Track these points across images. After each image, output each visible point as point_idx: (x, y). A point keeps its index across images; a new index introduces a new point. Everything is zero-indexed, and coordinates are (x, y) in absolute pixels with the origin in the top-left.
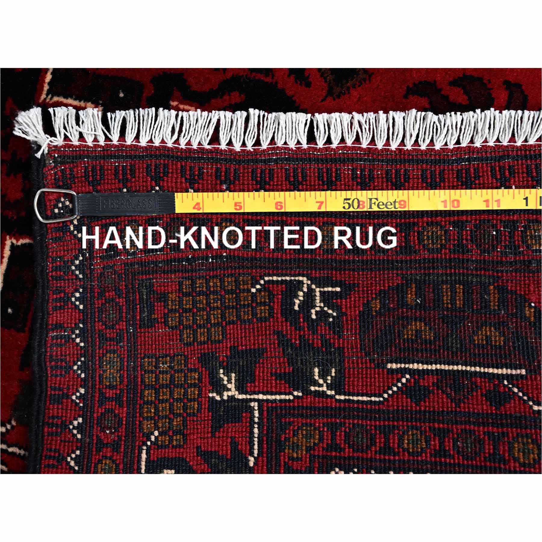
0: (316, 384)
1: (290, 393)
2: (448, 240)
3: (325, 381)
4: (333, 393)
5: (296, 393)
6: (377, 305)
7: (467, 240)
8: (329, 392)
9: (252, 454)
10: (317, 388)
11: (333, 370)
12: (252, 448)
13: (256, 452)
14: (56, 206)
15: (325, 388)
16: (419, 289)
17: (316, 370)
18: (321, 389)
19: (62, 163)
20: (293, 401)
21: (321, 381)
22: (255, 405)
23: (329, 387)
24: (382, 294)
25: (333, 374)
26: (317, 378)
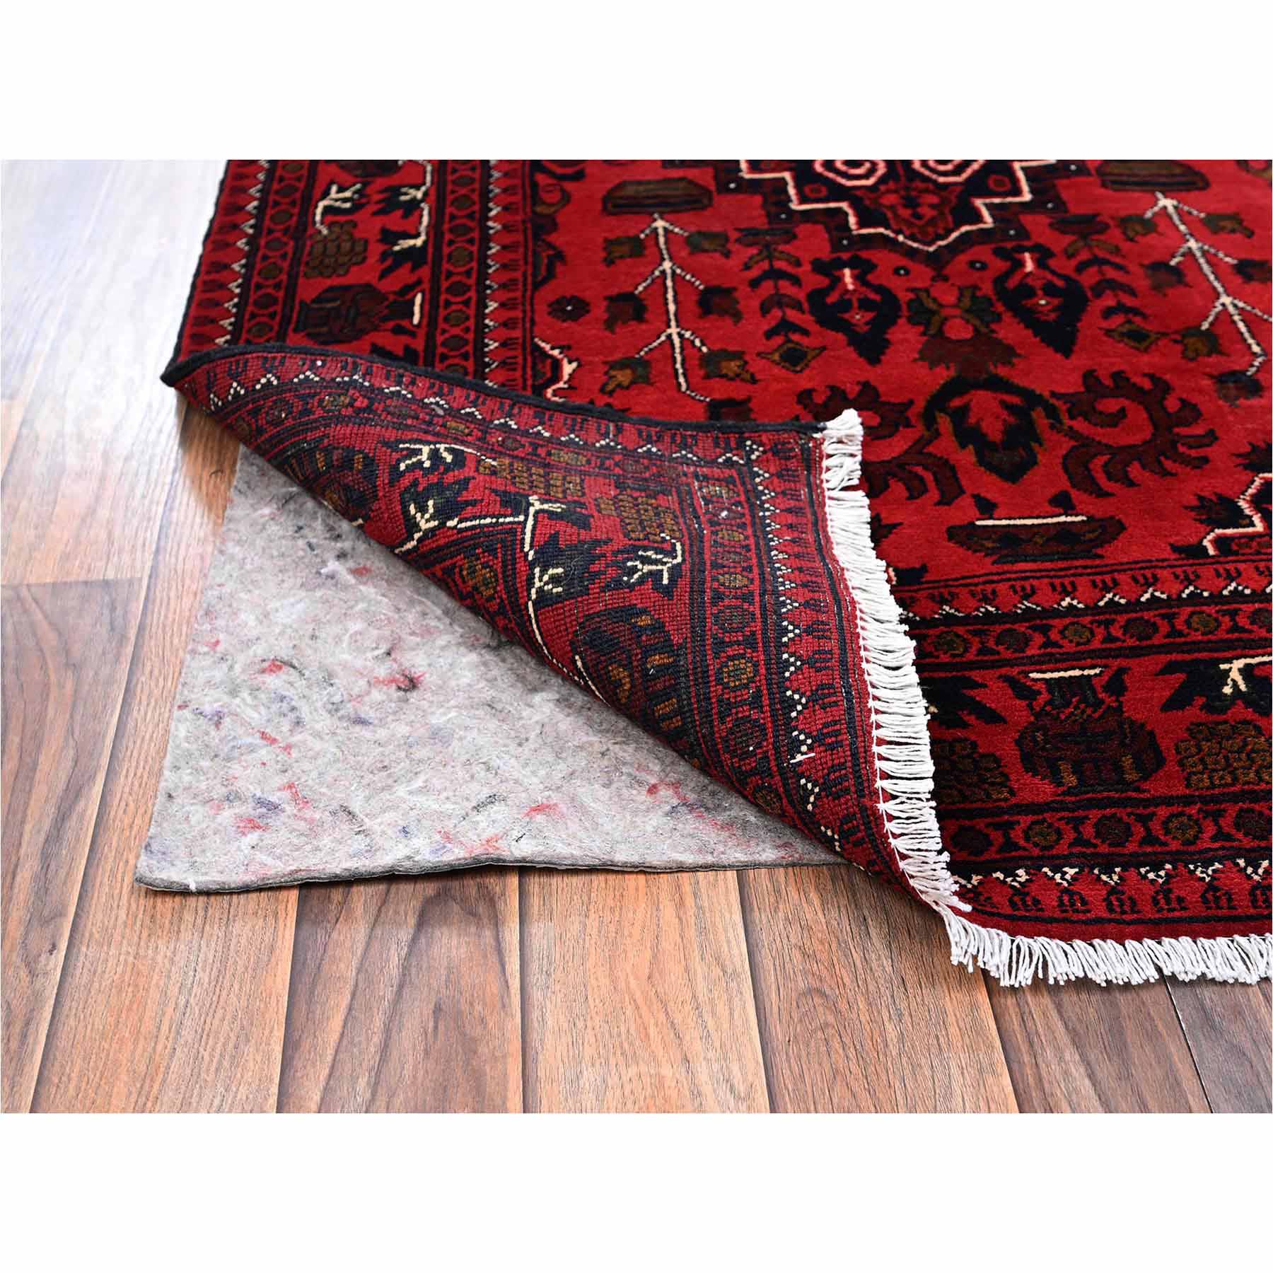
0: (543, 572)
1: (532, 547)
2: (735, 689)
3: (547, 583)
4: (534, 596)
5: (532, 553)
6: (644, 621)
7: (737, 713)
8: (533, 591)
9: (460, 521)
10: (537, 575)
11: (560, 589)
12: (466, 520)
13: (463, 525)
14: (753, 443)
15: (538, 584)
16: (667, 666)
17: (560, 570)
18: (536, 580)
19: (802, 450)
20: (522, 550)
21: (546, 578)
22: (521, 518)
23: (540, 590)
24: (658, 627)
25: (555, 590)
26: (551, 571)
